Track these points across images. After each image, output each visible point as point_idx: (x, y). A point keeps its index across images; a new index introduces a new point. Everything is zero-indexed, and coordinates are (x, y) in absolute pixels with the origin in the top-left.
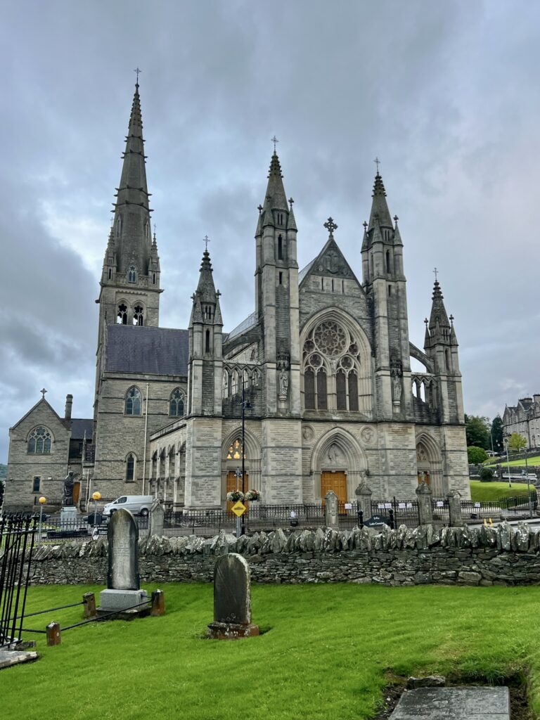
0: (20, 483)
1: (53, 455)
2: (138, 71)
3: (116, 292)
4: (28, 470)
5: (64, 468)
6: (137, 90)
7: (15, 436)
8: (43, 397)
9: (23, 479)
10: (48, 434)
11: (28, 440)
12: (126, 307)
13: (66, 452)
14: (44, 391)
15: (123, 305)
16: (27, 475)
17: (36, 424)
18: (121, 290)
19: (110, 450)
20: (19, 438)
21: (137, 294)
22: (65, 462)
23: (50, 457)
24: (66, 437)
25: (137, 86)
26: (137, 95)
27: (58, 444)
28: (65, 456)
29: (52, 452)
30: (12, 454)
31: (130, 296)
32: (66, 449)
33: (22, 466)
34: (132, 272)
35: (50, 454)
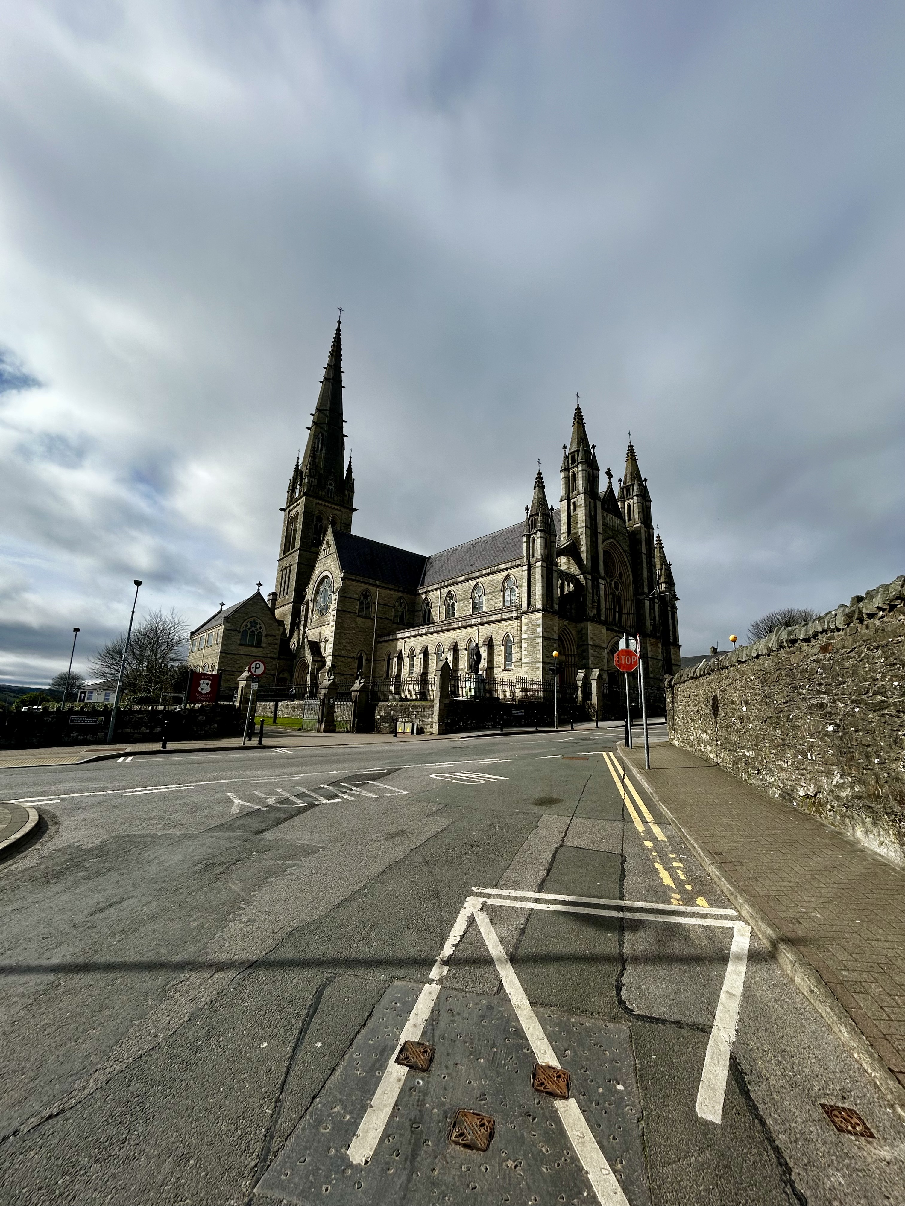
0: (232, 673)
1: (264, 648)
2: (341, 310)
3: (316, 503)
4: (239, 660)
5: (274, 662)
6: (339, 326)
7: (229, 625)
8: (259, 590)
9: (234, 669)
10: (260, 628)
11: (241, 630)
12: (322, 519)
13: (276, 646)
14: (259, 585)
15: (320, 516)
16: (238, 666)
17: (250, 615)
18: (320, 502)
19: (345, 646)
20: (233, 628)
21: (334, 508)
22: (275, 656)
23: (261, 650)
24: (277, 632)
25: (339, 322)
26: (338, 330)
27: (270, 638)
28: (275, 651)
29: (263, 645)
30: (225, 642)
31: (328, 509)
32: (276, 644)
33: (234, 656)
34: (331, 487)
35: (262, 647)
